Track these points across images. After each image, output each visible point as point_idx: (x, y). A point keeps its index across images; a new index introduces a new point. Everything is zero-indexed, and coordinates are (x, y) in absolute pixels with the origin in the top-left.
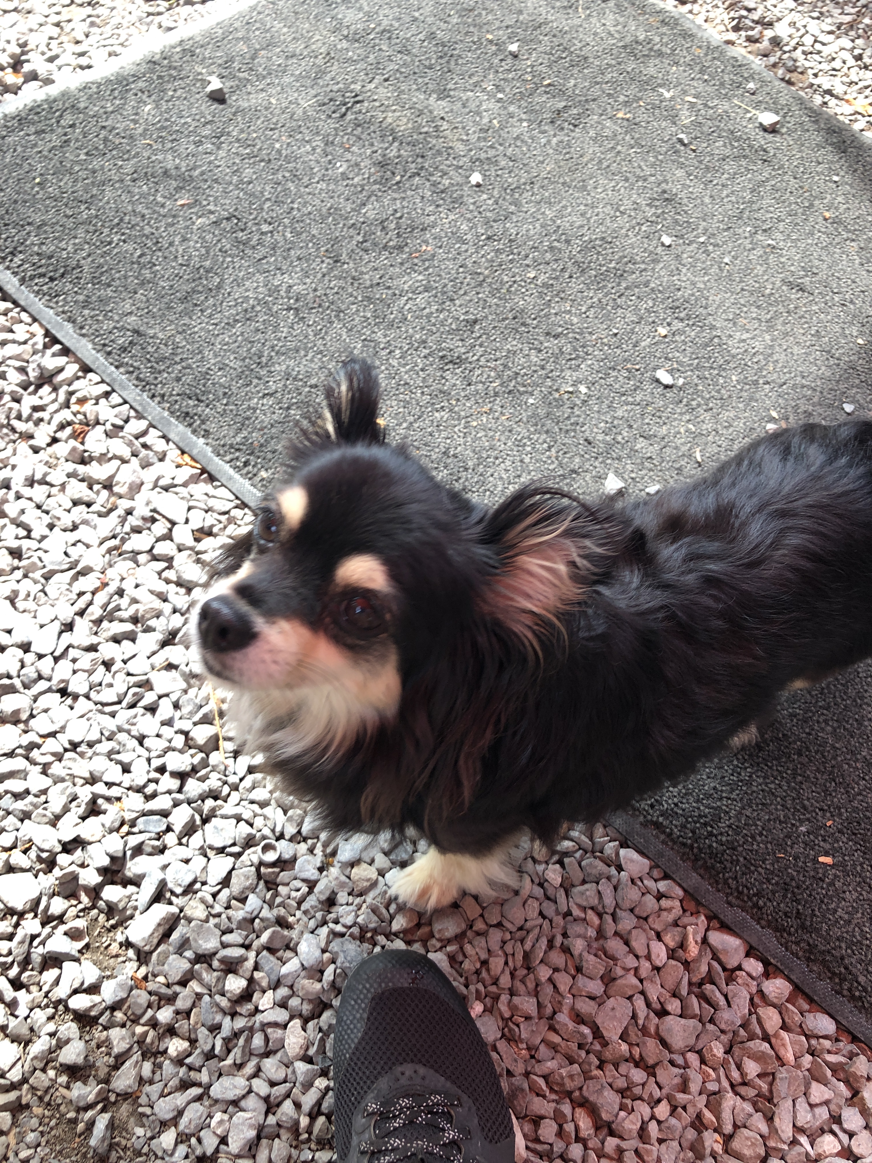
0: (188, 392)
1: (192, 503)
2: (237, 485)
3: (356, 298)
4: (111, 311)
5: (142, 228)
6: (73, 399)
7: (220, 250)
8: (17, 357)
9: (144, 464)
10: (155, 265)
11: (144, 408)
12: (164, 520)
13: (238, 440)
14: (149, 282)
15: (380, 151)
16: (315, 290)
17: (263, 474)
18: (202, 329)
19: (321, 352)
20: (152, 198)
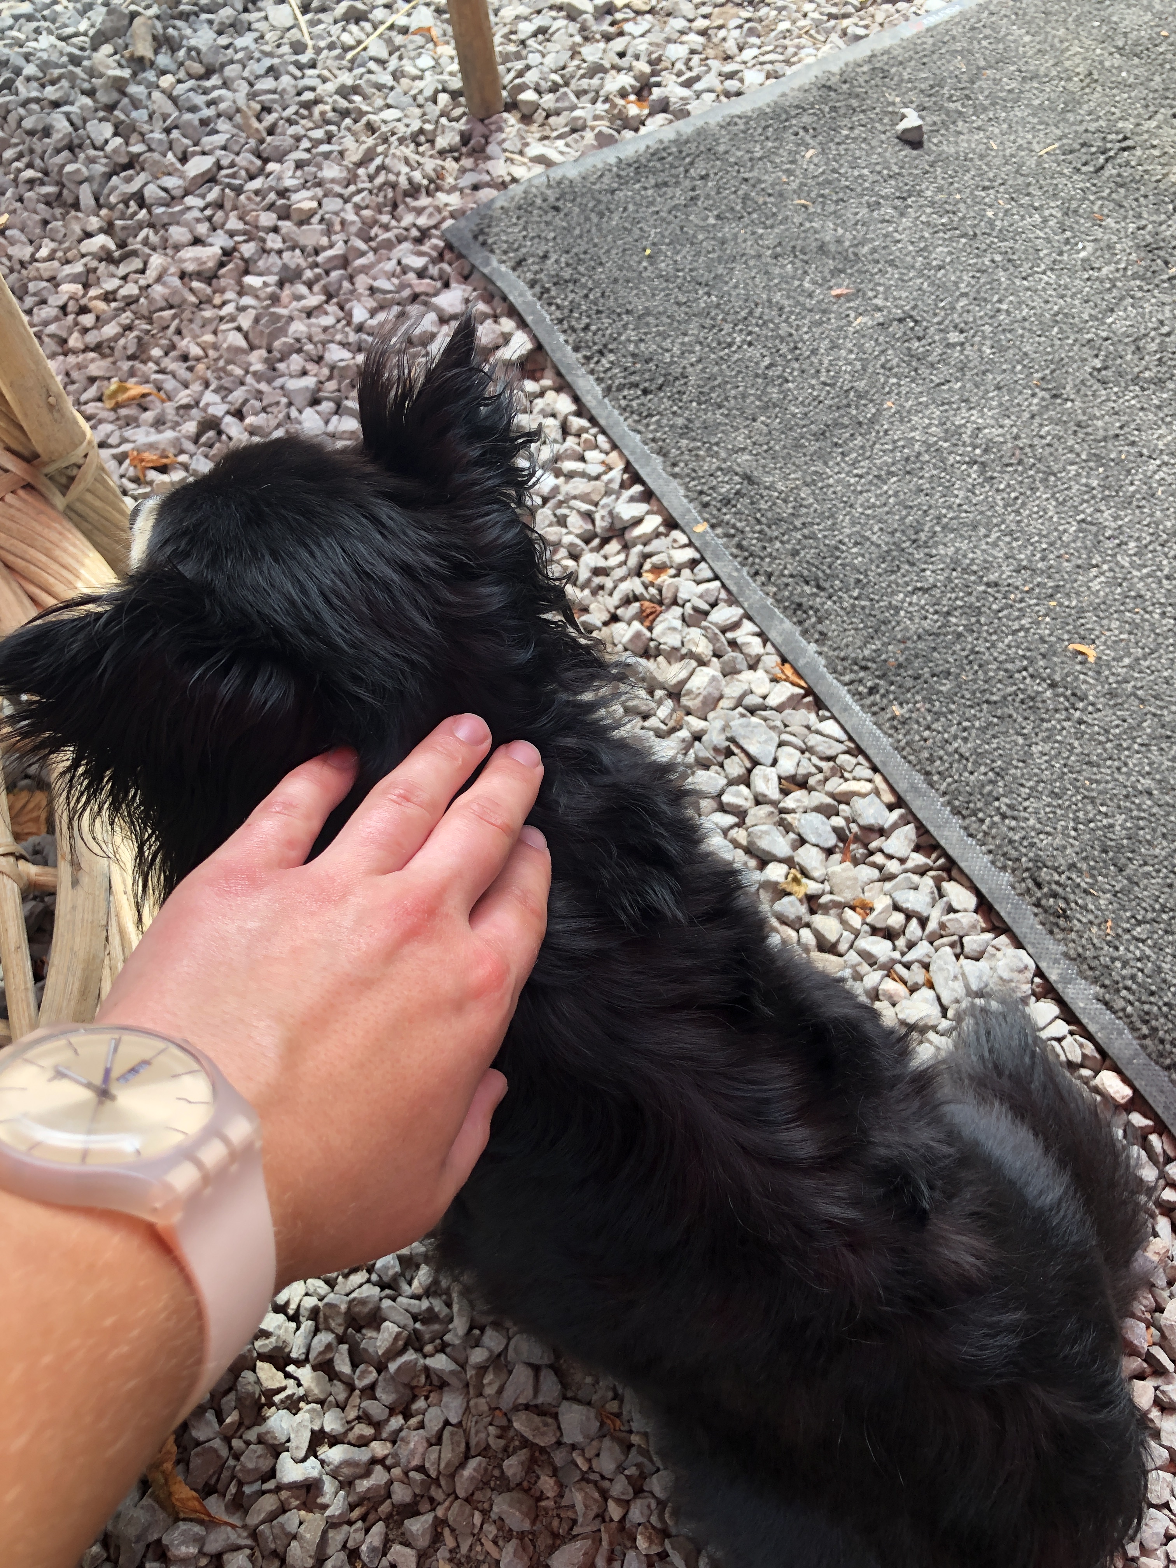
0: (806, 573)
1: (785, 737)
2: (855, 720)
3: (1078, 455)
4: (717, 444)
5: (777, 327)
6: (647, 566)
7: (883, 366)
8: (584, 498)
9: (728, 670)
10: (787, 381)
11: (740, 589)
12: (742, 755)
13: (867, 652)
14: (775, 405)
15: (1150, 227)
16: (1016, 437)
17: (897, 710)
18: (838, 481)
19: (1011, 533)
20: (797, 283)
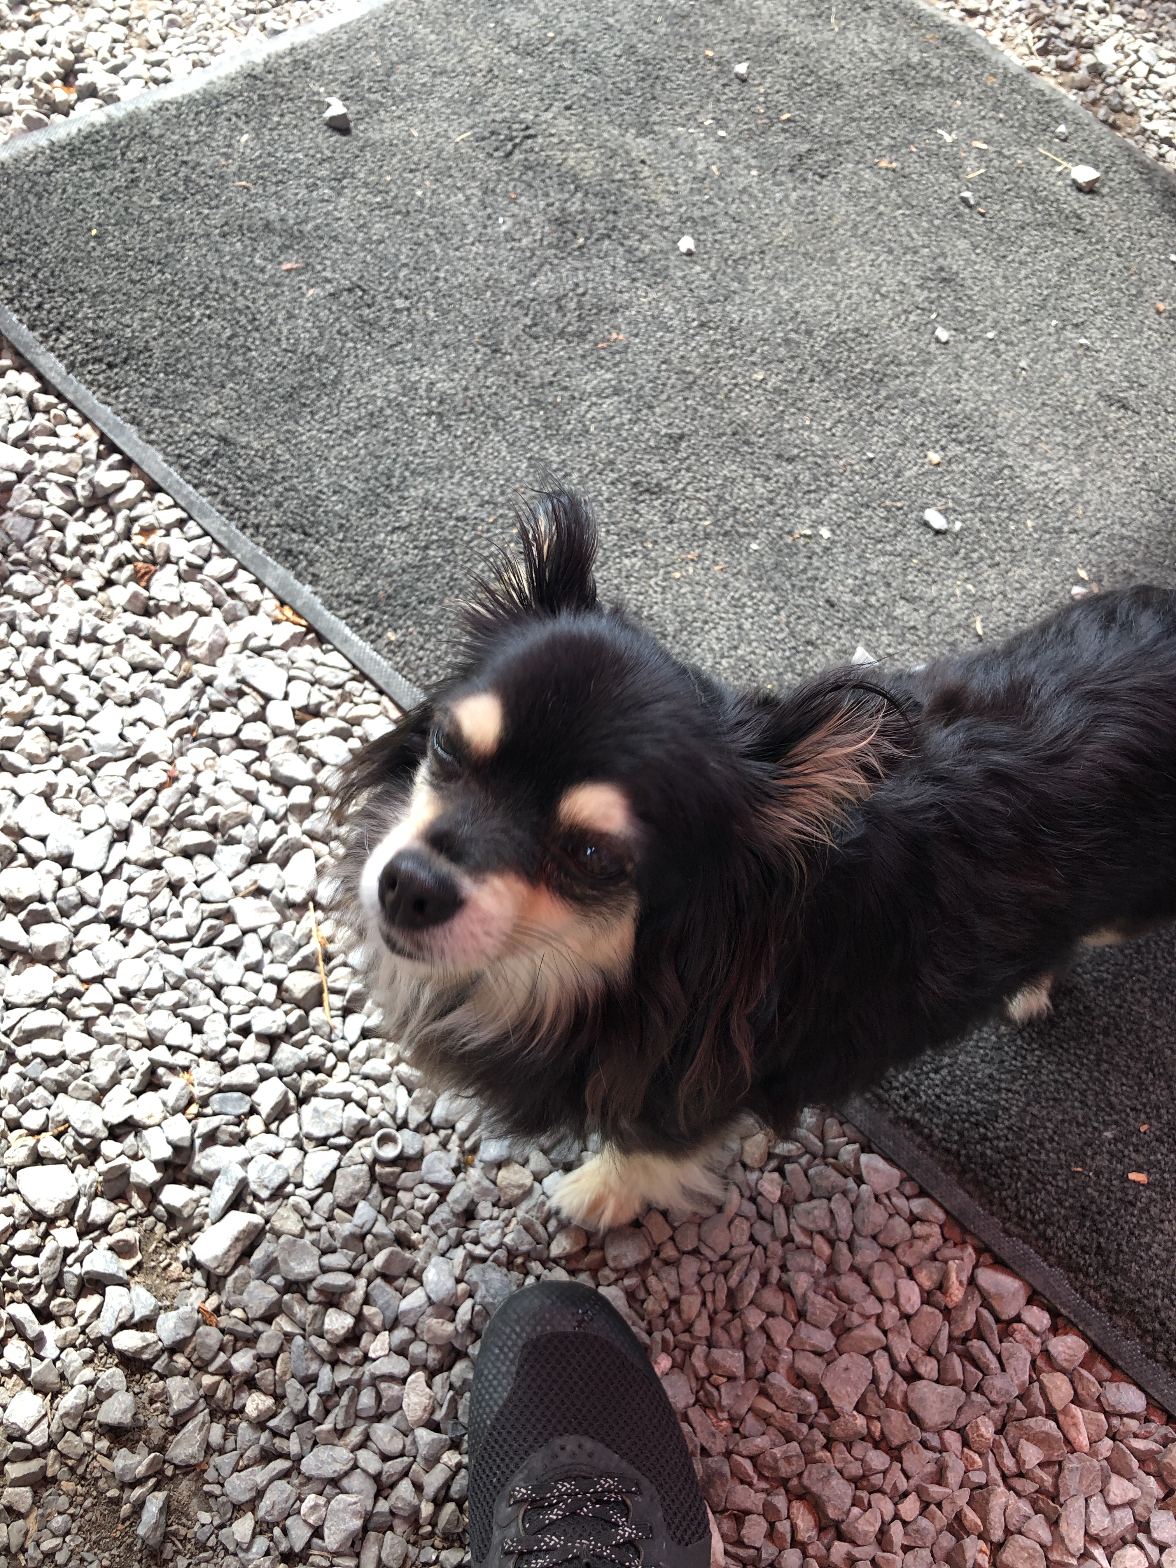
0: (291, 522)
1: (293, 672)
2: (355, 649)
3: (521, 401)
4: (189, 411)
5: (234, 300)
6: (136, 529)
7: (339, 332)
8: (61, 470)
9: (229, 617)
10: (250, 350)
11: (231, 542)
12: (254, 694)
13: (358, 588)
14: (241, 373)
15: (557, 204)
16: (466, 389)
17: (391, 635)
18: (311, 438)
19: (472, 473)
20: (248, 259)
